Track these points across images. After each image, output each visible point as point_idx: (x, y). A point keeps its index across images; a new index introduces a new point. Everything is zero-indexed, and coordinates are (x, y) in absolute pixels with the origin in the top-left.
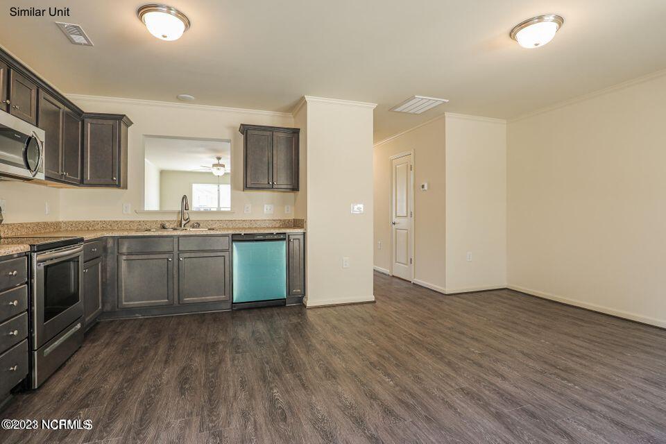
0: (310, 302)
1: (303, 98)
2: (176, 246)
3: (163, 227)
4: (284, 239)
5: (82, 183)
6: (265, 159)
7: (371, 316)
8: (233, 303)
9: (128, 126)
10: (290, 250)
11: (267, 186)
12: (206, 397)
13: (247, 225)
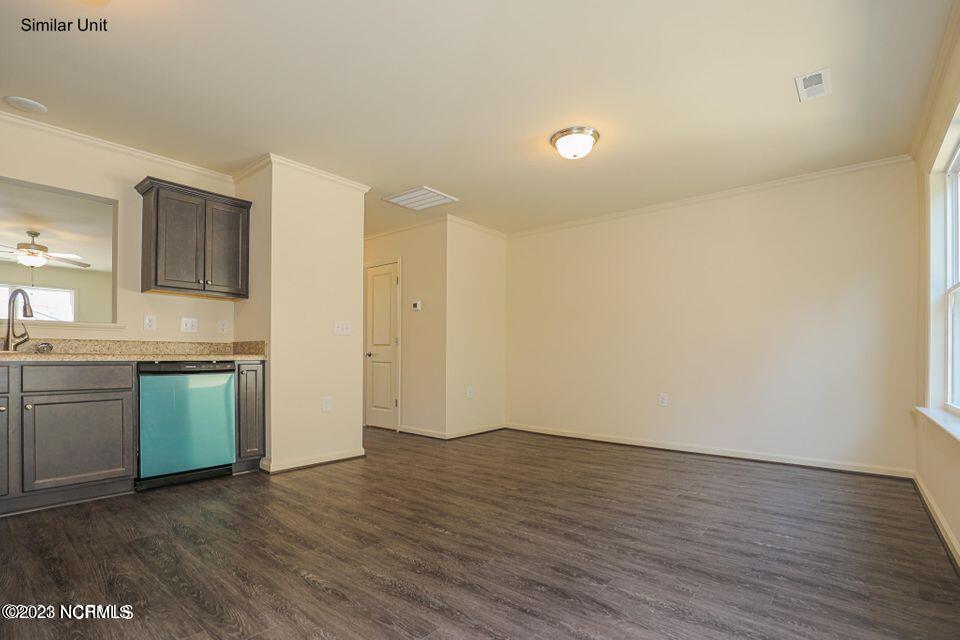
0: (278, 459)
1: (267, 156)
2: (14, 383)
4: (232, 371)
6: (191, 242)
8: (138, 479)
11: (196, 286)
13: (151, 349)
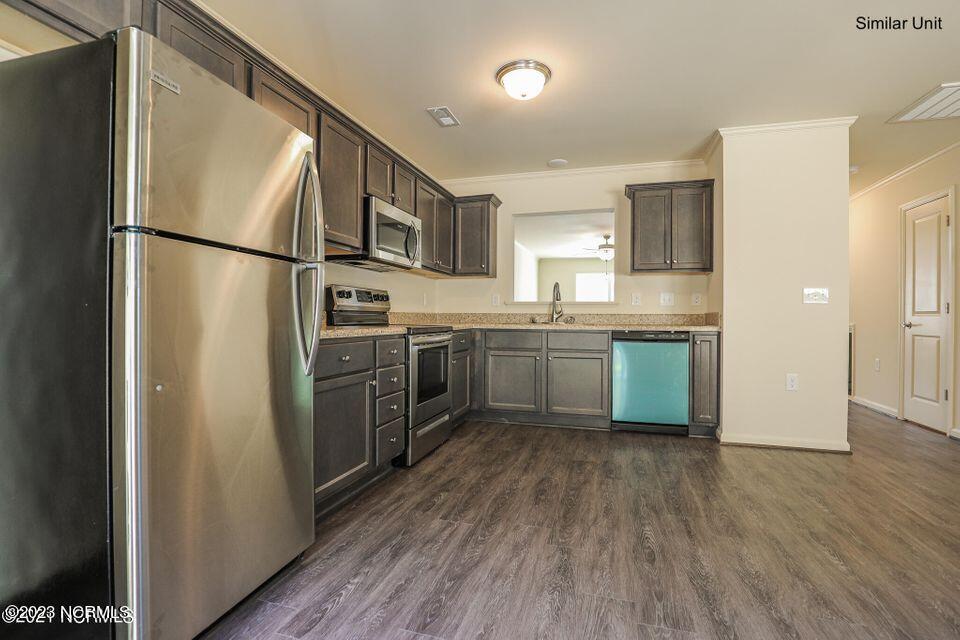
0: (725, 436)
1: (717, 132)
2: (544, 343)
3: (533, 322)
4: (687, 340)
5: (454, 272)
6: (661, 229)
7: (835, 472)
8: (612, 421)
9: (496, 206)
10: (696, 357)
11: (664, 266)
12: (562, 513)
13: (636, 321)
